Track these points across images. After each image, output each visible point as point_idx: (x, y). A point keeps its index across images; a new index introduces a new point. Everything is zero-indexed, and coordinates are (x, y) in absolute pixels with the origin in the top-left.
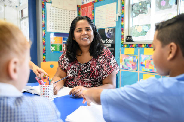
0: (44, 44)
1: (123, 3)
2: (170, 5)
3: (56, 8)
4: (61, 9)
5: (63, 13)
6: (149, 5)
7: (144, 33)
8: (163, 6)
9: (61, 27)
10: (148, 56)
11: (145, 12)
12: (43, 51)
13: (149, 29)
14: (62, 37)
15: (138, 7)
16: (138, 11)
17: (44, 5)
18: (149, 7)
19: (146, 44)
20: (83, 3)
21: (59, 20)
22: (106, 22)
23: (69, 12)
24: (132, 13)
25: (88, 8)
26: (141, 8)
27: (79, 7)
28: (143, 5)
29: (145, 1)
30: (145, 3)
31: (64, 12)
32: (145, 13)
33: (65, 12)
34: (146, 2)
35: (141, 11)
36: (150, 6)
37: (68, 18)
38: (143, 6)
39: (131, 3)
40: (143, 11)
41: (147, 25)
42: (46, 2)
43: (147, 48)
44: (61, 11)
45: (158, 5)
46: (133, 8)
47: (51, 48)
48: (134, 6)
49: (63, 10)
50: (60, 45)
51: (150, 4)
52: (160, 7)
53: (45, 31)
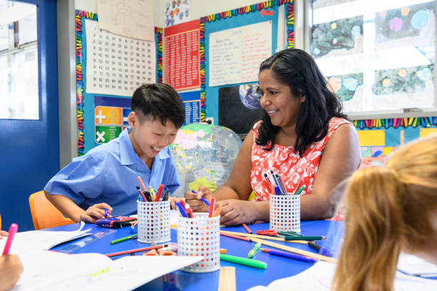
0: (80, 125)
1: (292, 23)
2: (413, 29)
3: (108, 32)
4: (120, 35)
5: (123, 46)
6: (359, 28)
7: (345, 94)
8: (396, 30)
9: (120, 82)
10: (366, 149)
11: (348, 45)
12: (79, 144)
13: (359, 84)
14: (122, 108)
15: (326, 32)
16: (328, 42)
17: (81, 26)
18: (359, 33)
19: (359, 121)
20: (169, 22)
21: (113, 63)
22: (244, 69)
23: (138, 43)
24: (312, 48)
25: (185, 35)
26: (336, 35)
27: (159, 33)
28: (341, 29)
29: (347, 20)
30: (348, 24)
31: (126, 44)
32: (348, 48)
33: (129, 45)
34: (351, 22)
35: (335, 41)
36: (359, 30)
37: (135, 60)
38: (343, 32)
39: (310, 24)
40: (341, 42)
41: (354, 76)
42: (86, 17)
43: (362, 129)
44: (120, 40)
45: (383, 28)
46: (314, 36)
47: (97, 137)
48: (317, 31)
49: (123, 39)
50: (116, 127)
51: (361, 27)
52: (388, 32)
53: (83, 92)
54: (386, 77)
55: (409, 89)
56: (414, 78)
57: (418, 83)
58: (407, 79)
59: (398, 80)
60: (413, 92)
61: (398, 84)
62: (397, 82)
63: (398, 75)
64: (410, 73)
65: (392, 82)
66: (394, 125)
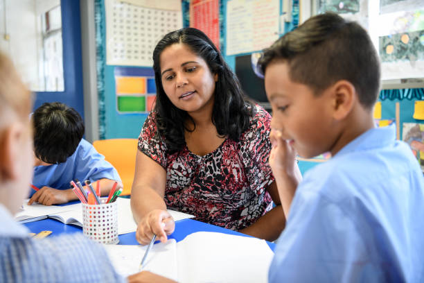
3: (129, 4)
4: (142, 7)
5: (146, 17)
9: (143, 52)
12: (99, 114)
14: (146, 78)
16: (335, 6)
21: (136, 34)
22: (255, 37)
25: (208, 3)
27: (186, 3)
31: (149, 15)
32: (354, 12)
33: (152, 15)
35: (341, 5)
40: (347, 6)
44: (143, 11)
46: (322, 1)
49: (147, 10)
53: (103, 64)
54: (390, 44)
55: (412, 56)
56: (417, 44)
57: (420, 50)
58: (410, 46)
59: (401, 46)
60: (416, 59)
61: (401, 51)
62: (399, 49)
63: (401, 41)
64: (412, 39)
65: (395, 48)
66: (390, 96)
